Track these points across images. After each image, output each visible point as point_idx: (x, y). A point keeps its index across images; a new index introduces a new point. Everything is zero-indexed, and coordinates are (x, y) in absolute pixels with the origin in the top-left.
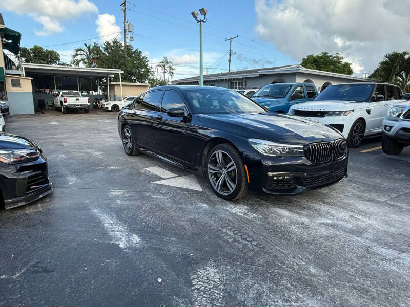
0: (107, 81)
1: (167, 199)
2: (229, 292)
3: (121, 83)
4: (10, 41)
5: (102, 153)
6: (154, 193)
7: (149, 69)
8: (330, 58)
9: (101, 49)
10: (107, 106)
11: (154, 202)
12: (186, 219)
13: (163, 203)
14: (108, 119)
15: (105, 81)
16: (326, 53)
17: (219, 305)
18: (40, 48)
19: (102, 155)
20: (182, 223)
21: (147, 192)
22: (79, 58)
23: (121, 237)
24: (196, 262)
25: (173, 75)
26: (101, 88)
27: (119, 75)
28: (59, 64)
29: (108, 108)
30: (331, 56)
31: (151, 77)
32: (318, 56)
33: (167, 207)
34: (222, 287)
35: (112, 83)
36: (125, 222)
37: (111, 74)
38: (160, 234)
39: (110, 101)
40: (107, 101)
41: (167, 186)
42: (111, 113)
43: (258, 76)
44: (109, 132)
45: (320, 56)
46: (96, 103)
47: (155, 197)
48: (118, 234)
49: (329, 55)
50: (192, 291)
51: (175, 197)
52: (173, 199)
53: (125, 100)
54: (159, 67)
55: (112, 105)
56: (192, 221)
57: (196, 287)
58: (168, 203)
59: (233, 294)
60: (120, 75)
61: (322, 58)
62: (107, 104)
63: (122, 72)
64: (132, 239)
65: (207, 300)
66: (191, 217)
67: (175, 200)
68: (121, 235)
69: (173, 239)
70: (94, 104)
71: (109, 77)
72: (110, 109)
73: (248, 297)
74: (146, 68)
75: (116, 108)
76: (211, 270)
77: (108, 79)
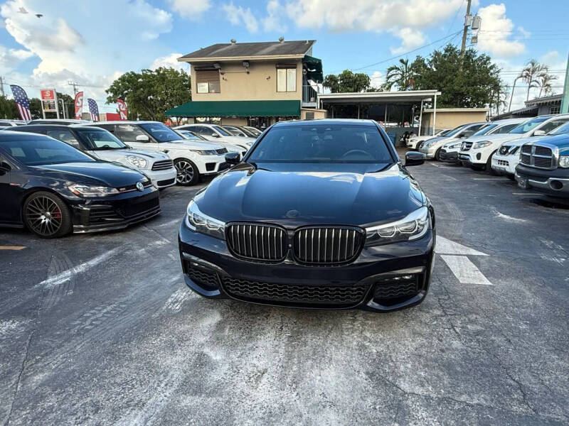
3: (435, 110)
4: (314, 70)
9: (426, 62)
10: (413, 143)
18: (350, 73)
22: (392, 80)
25: (550, 91)
27: (434, 99)
28: (368, 91)
29: (411, 146)
35: (426, 111)
37: (427, 97)
46: (404, 139)
54: (520, 79)
55: (417, 142)
60: (436, 98)
63: (439, 93)
70: (402, 139)
72: (413, 147)
77: (422, 104)
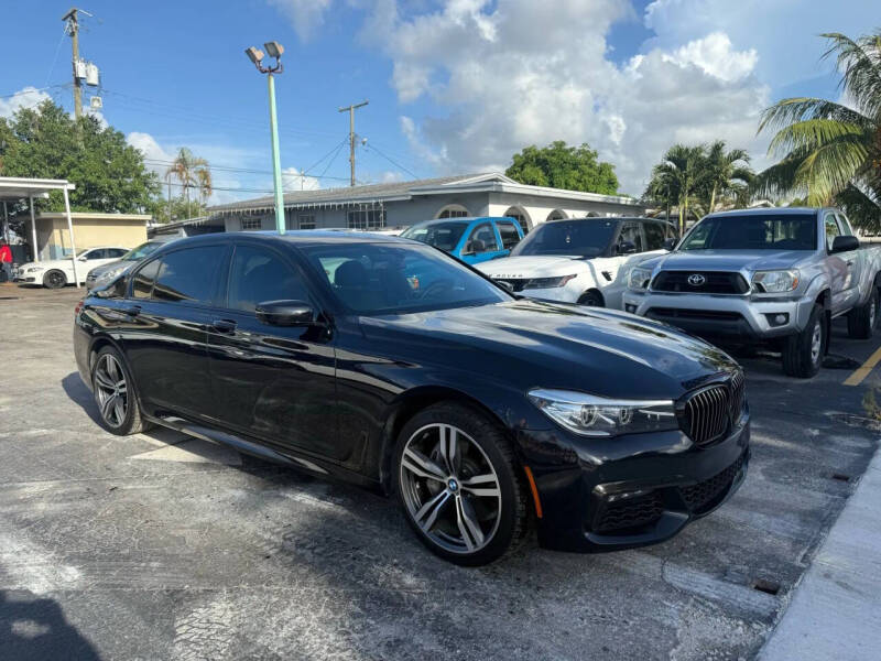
0: (29, 209)
1: (158, 489)
2: (244, 636)
3: (70, 215)
5: (9, 399)
6: (128, 481)
7: (148, 176)
8: (572, 154)
9: (10, 127)
10: (31, 275)
11: (126, 499)
12: (192, 523)
13: (145, 499)
14: (34, 308)
15: (25, 208)
16: (563, 143)
17: (220, 658)
19: (11, 403)
20: (181, 533)
21: (113, 481)
23: (38, 575)
24: (193, 598)
25: (210, 194)
26: (12, 228)
27: (62, 194)
29: (33, 279)
30: (572, 150)
31: (154, 198)
32: (545, 150)
33: (155, 506)
34: (233, 630)
35: (44, 215)
36: (51, 545)
37: (42, 190)
38: (127, 558)
39: (40, 259)
40: (32, 260)
41: (162, 462)
42: (42, 291)
43: (409, 198)
44: (32, 346)
45: (550, 149)
47: (130, 487)
48: (32, 570)
49: (567, 147)
50: (174, 645)
51: (177, 484)
52: (171, 488)
53: (82, 257)
54: (173, 174)
55: (44, 272)
56: (202, 527)
57: (183, 637)
58: (158, 498)
59: (250, 637)
60: (66, 193)
61: (553, 155)
62: (30, 270)
63: (73, 187)
64: (63, 576)
65: (199, 655)
66: (203, 520)
67: (176, 490)
68: (38, 571)
69: (155, 564)
71: (35, 199)
72: (39, 281)
73: (276, 639)
74: (138, 176)
75: (56, 279)
76: (219, 607)
77: (32, 203)
